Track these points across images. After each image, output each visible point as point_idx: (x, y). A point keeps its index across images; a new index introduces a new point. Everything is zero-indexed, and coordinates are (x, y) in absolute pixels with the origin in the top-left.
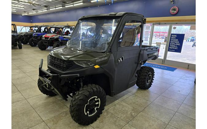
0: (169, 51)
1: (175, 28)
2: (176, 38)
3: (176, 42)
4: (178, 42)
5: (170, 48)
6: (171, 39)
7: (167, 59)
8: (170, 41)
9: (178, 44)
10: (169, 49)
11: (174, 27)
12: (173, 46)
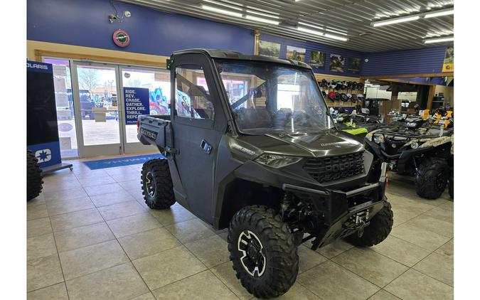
0: (127, 124)
1: (127, 76)
2: (136, 96)
3: (137, 104)
4: (141, 104)
5: (128, 117)
6: (125, 98)
7: (128, 142)
8: (125, 102)
9: (141, 109)
10: (127, 120)
11: (126, 74)
12: (133, 112)
